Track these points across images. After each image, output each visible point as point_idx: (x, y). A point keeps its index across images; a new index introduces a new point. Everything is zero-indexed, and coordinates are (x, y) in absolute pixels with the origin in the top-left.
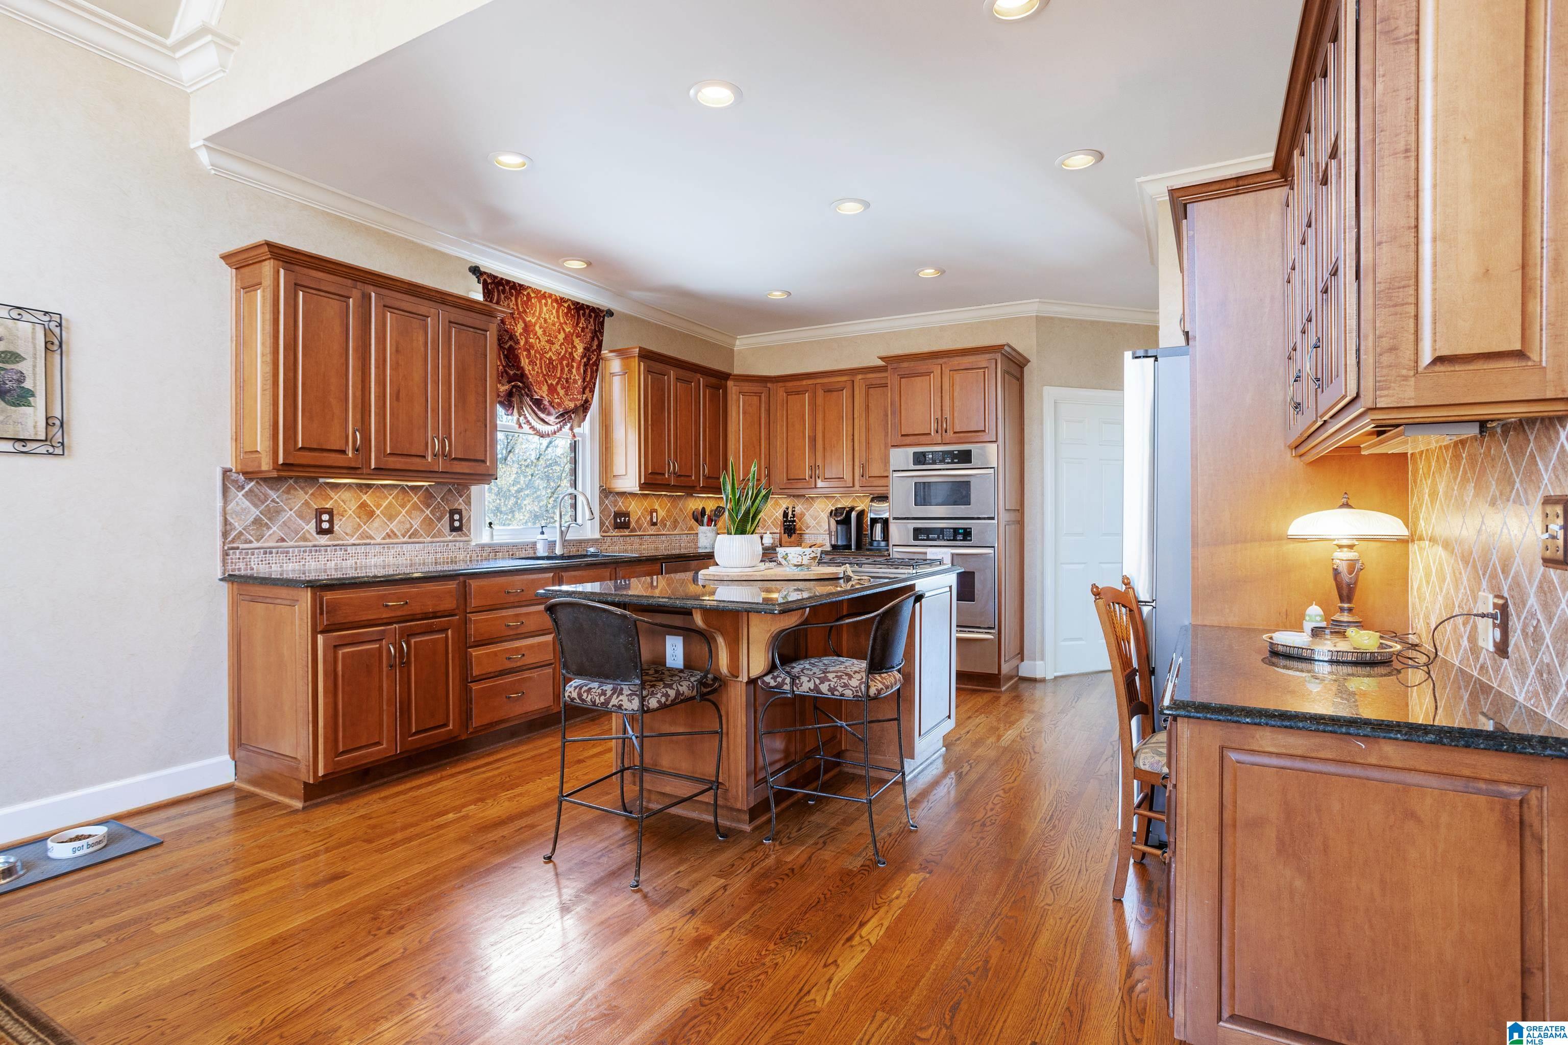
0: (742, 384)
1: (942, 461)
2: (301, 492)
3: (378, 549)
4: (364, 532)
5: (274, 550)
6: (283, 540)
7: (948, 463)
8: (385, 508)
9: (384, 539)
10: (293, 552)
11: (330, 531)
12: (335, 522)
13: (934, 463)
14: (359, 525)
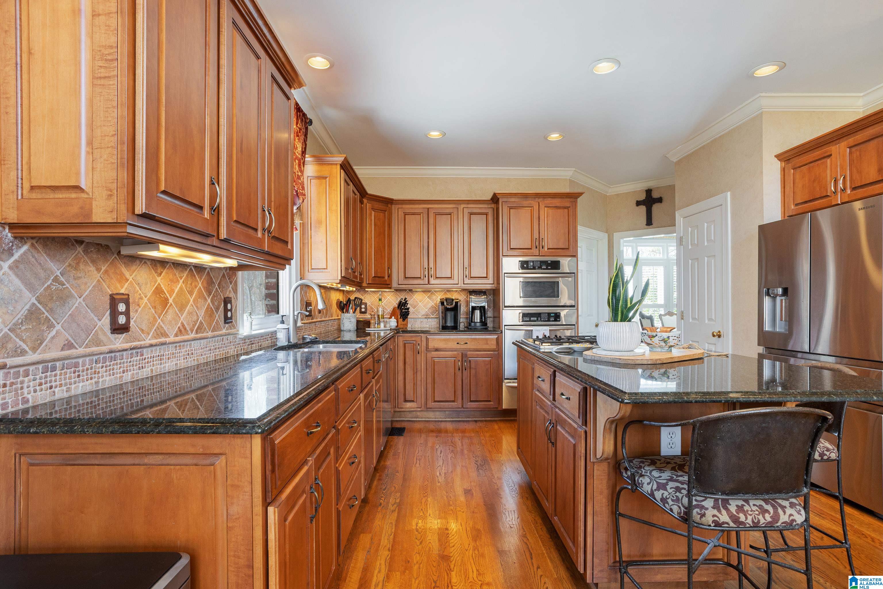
0: (375, 203)
1: (540, 268)
2: (92, 268)
3: (171, 349)
4: (159, 328)
5: (58, 364)
6: (69, 346)
7: (544, 269)
8: (177, 294)
9: (176, 335)
10: (84, 365)
11: (124, 329)
12: (131, 314)
13: (534, 268)
14: (155, 317)
